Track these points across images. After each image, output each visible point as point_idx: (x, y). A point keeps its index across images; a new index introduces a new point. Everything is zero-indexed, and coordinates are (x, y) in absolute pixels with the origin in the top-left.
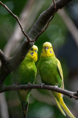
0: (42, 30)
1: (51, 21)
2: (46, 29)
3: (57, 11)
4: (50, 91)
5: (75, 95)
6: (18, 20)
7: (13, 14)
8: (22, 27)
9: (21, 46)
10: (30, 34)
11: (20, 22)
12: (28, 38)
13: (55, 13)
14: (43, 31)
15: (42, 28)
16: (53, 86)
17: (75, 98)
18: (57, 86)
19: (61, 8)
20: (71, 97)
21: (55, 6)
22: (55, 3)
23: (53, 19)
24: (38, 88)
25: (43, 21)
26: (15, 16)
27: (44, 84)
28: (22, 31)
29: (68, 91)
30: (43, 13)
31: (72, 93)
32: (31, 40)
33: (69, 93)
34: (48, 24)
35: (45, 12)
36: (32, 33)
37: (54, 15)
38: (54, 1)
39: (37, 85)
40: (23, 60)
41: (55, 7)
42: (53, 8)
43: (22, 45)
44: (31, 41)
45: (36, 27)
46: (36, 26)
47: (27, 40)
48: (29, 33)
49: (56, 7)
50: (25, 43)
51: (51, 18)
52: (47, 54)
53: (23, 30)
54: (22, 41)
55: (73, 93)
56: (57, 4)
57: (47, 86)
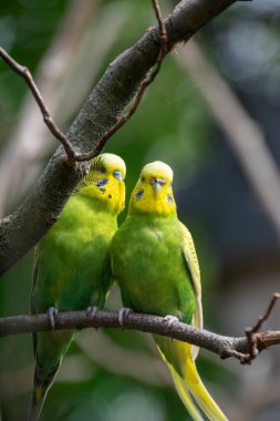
0: (119, 118)
1: (150, 85)
2: (132, 112)
3: (170, 48)
4: (149, 336)
5: (239, 348)
6: (33, 82)
7: (13, 61)
8: (47, 109)
9: (42, 176)
10: (76, 134)
11: (37, 90)
12: (67, 147)
13: (163, 57)
14: (123, 122)
15: (117, 111)
16: (161, 319)
17: (239, 357)
18: (175, 318)
19: (186, 40)
20: (225, 355)
21: (164, 31)
22: (165, 20)
23: (157, 77)
24: (108, 325)
25: (120, 84)
26: (22, 68)
27: (128, 310)
28: (46, 121)
29: (215, 336)
30: (122, 55)
31: (229, 341)
32: (77, 154)
33: (219, 342)
34: (140, 94)
35: (127, 52)
36: (84, 128)
37: (160, 63)
38: (160, 16)
39: (104, 314)
40: (51, 225)
41: (162, 34)
42: (155, 39)
43: (46, 171)
44: (78, 159)
45: (95, 107)
46: (95, 104)
47: (64, 155)
48: (73, 129)
49: (168, 34)
50: (57, 166)
51: (148, 74)
52: (158, 202)
53: (51, 119)
54: (47, 156)
55: (231, 340)
56: (170, 25)
57: (137, 317)
